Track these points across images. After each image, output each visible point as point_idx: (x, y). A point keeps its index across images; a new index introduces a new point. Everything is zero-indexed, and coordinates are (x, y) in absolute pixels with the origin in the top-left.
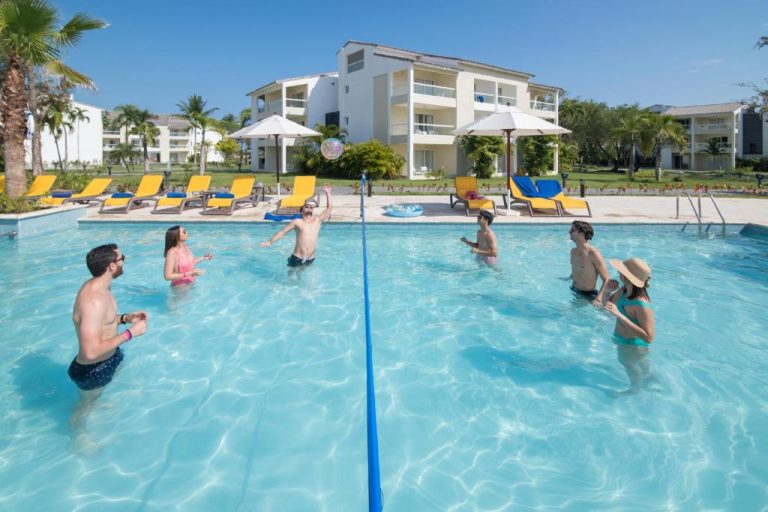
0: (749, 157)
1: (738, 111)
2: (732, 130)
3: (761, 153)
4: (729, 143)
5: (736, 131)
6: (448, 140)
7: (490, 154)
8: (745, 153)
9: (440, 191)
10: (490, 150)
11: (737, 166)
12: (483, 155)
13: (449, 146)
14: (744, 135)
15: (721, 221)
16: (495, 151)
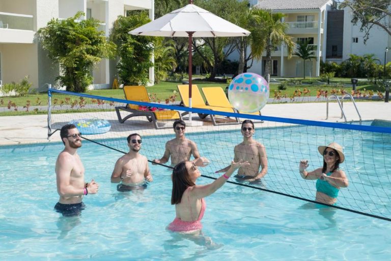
0: (331, 62)
1: (324, 8)
2: (318, 30)
3: (341, 57)
4: (315, 44)
5: (322, 31)
6: (26, 37)
7: (90, 57)
8: (327, 57)
9: (75, 108)
10: (88, 51)
11: (321, 71)
12: (81, 58)
13: (31, 44)
14: (327, 36)
15: (359, 120)
16: (94, 53)
